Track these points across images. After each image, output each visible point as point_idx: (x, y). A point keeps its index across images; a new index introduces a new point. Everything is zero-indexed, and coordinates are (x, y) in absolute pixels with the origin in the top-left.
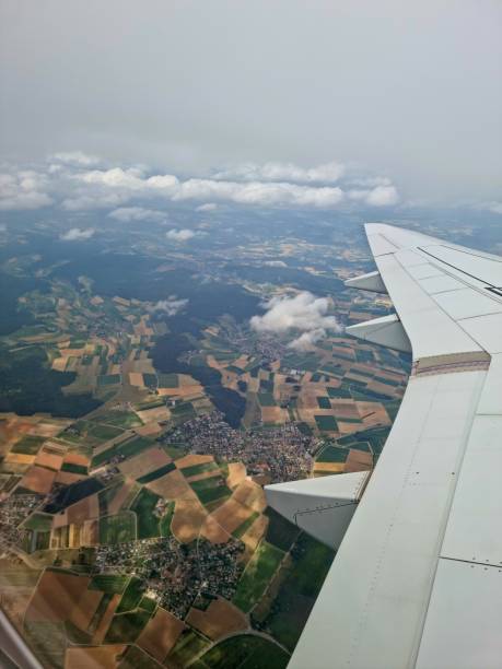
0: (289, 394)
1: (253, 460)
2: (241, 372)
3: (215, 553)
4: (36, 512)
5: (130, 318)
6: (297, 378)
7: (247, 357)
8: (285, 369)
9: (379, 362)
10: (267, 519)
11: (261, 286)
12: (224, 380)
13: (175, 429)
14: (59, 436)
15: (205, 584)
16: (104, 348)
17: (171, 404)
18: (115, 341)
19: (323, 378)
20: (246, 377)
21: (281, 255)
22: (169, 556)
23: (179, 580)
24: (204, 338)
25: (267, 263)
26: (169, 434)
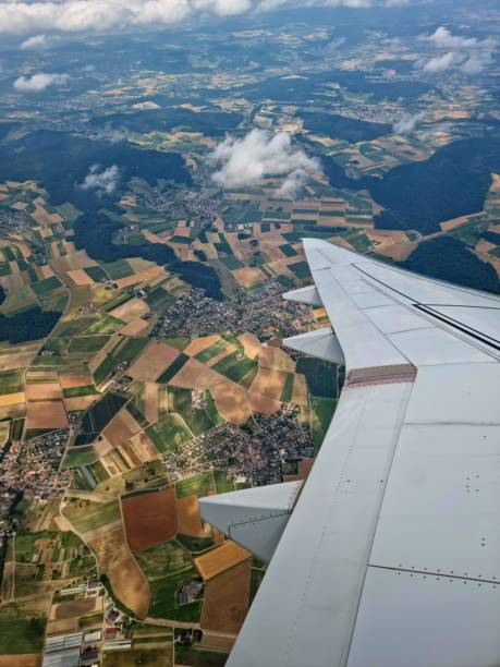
0: (249, 250)
1: (258, 327)
2: (188, 241)
3: (275, 422)
4: (67, 448)
5: (20, 206)
6: (248, 232)
7: (185, 222)
8: (230, 226)
9: (315, 195)
10: (303, 376)
11: (150, 136)
12: (177, 253)
13: (162, 318)
14: (35, 362)
15: (283, 452)
16: (14, 250)
17: (140, 295)
18: (20, 238)
19: (272, 226)
20: (198, 245)
21: (145, 94)
22: (235, 439)
23: (258, 457)
24: (125, 212)
25: (135, 106)
26: (159, 326)
